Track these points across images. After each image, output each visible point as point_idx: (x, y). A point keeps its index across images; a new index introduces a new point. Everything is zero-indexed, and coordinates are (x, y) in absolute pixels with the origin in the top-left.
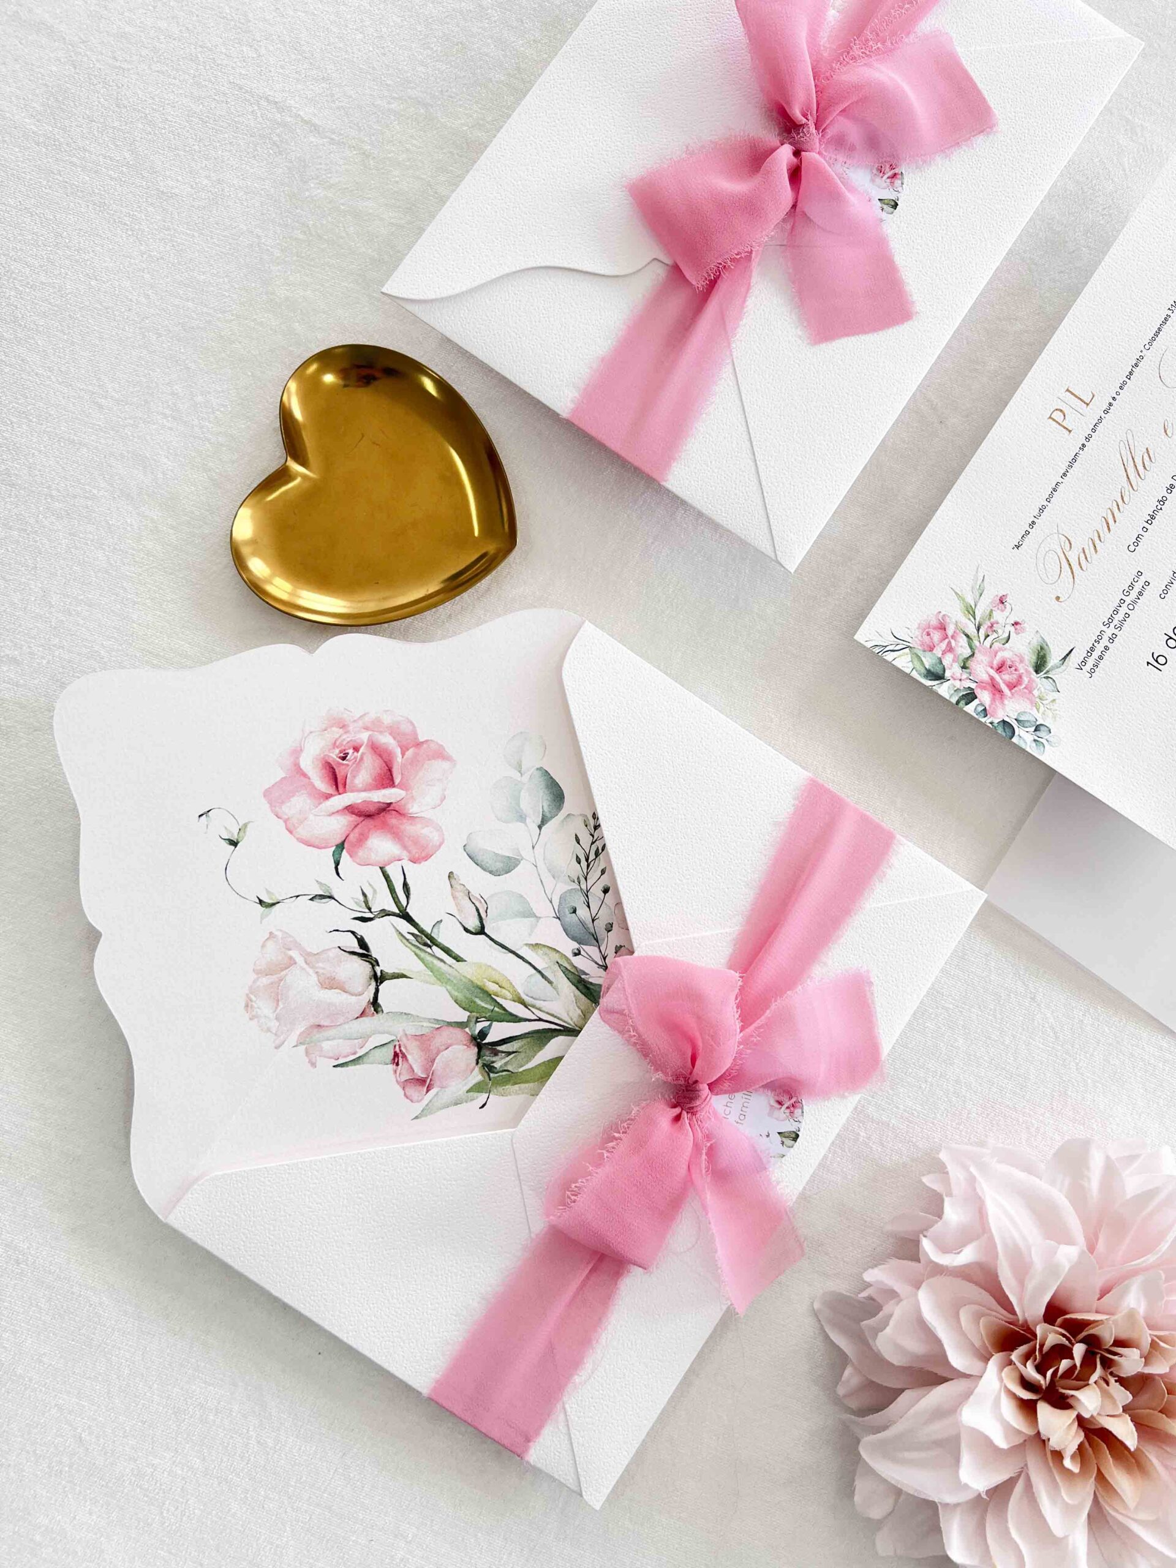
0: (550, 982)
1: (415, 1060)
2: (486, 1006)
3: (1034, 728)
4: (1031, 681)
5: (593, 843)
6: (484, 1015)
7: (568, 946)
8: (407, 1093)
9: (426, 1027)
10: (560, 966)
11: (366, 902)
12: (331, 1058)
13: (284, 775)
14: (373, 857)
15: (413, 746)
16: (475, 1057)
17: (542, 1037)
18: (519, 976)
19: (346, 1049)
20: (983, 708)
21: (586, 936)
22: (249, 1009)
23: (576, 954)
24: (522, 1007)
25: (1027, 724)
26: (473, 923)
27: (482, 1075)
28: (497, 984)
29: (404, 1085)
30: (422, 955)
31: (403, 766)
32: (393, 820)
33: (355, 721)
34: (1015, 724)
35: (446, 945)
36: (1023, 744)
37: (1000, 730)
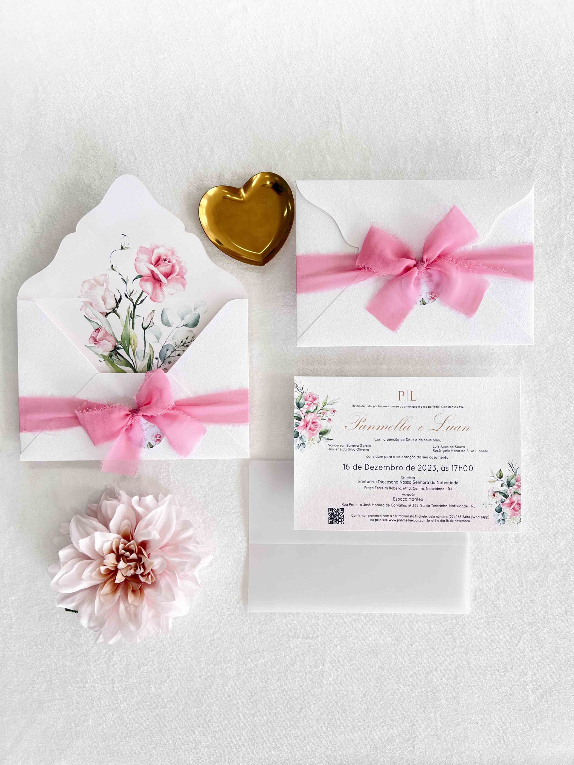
0: (144, 357)
1: (100, 335)
2: (126, 344)
3: (302, 442)
4: (316, 434)
5: (189, 343)
6: (124, 345)
7: (157, 355)
8: (90, 339)
9: (110, 332)
10: (150, 356)
11: (131, 293)
12: (86, 313)
14: (144, 287)
15: (181, 276)
16: (111, 350)
17: (128, 364)
18: (140, 347)
19: (90, 315)
20: (298, 425)
21: (163, 358)
22: (84, 283)
23: (156, 358)
24: (132, 353)
25: (302, 440)
26: (145, 325)
27: (107, 355)
28: (134, 343)
29: (92, 337)
30: (128, 318)
31: (174, 278)
32: (157, 285)
33: (176, 256)
34: (300, 436)
35: (135, 323)
36: (295, 442)
37: (295, 433)
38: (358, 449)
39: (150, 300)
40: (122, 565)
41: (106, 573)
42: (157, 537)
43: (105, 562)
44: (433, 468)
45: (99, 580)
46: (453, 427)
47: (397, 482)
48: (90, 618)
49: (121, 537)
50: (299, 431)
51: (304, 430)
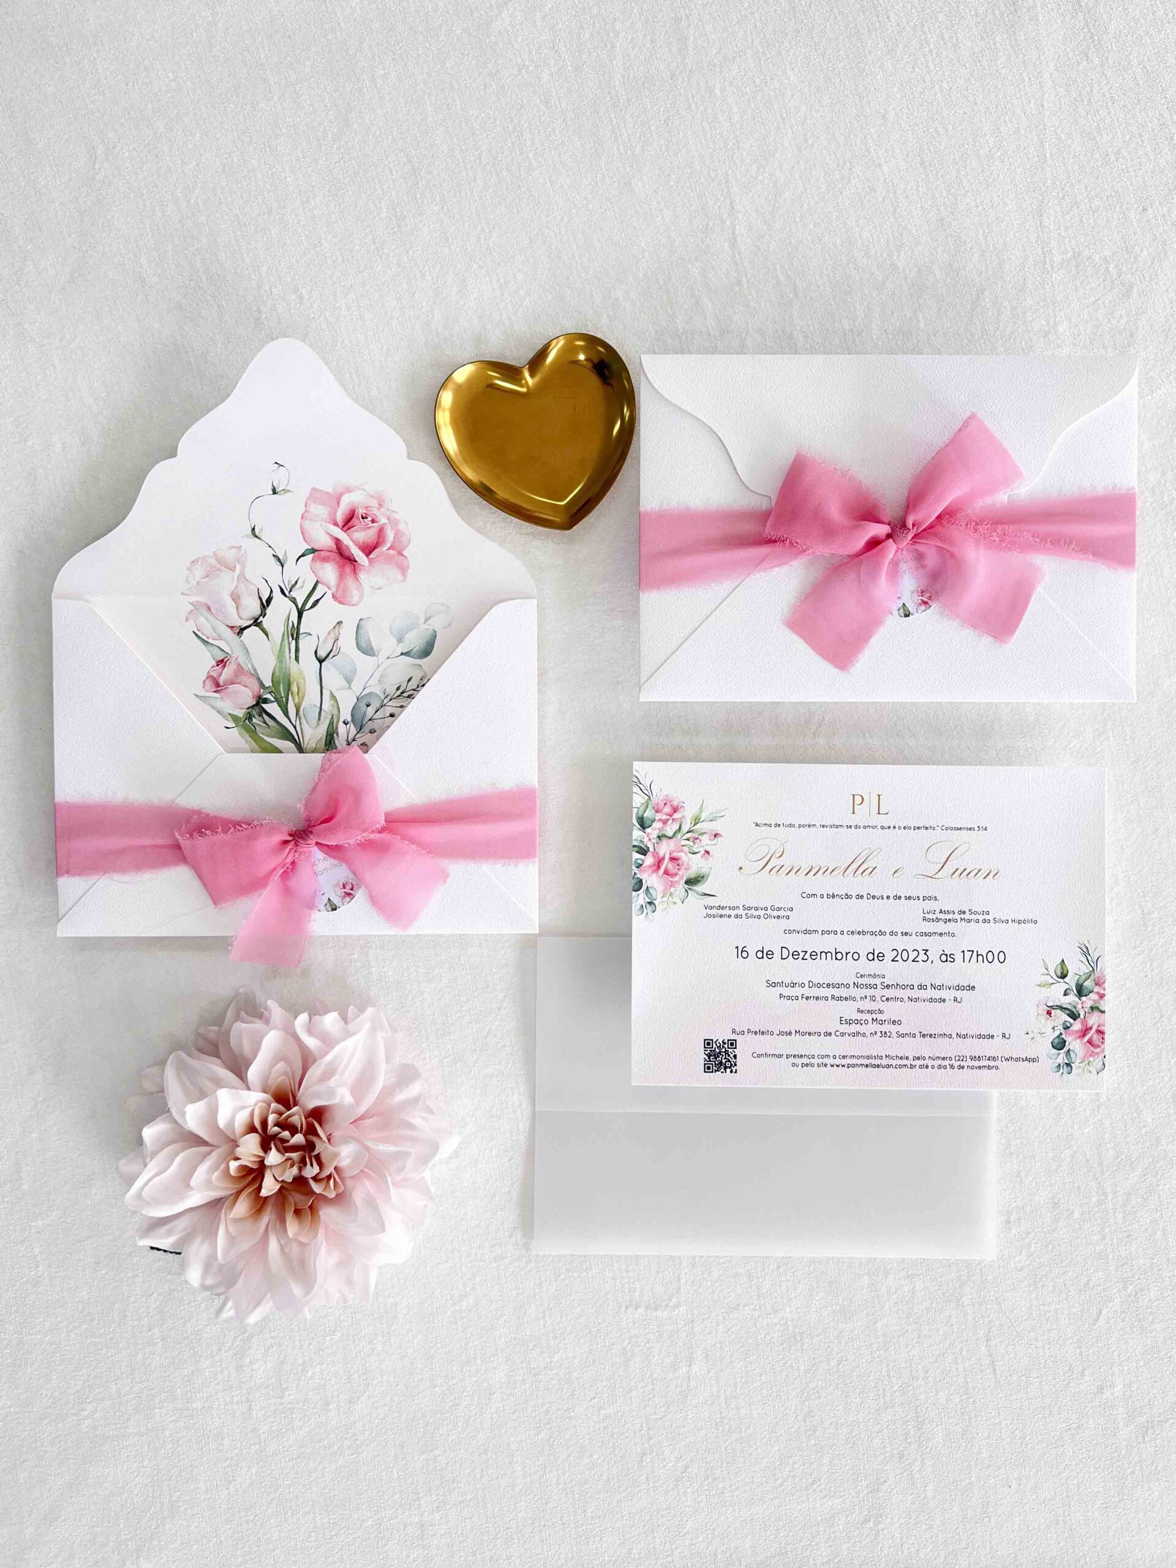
0: (319, 719)
1: (227, 673)
2: (282, 692)
3: (649, 901)
4: (678, 882)
5: (414, 690)
6: (277, 694)
7: (346, 715)
8: (206, 682)
9: (247, 667)
10: (332, 718)
11: (293, 586)
12: (196, 626)
13: (330, 492)
14: (320, 574)
16: (250, 705)
17: (286, 735)
18: (311, 698)
19: (207, 632)
20: (641, 863)
21: (359, 721)
22: (193, 564)
23: (344, 723)
24: (295, 712)
25: (649, 895)
26: (322, 653)
27: (244, 716)
28: (298, 690)
29: (209, 677)
30: (285, 638)
32: (348, 569)
33: (388, 509)
34: (644, 888)
35: (300, 648)
36: (634, 900)
37: (635, 881)
38: (766, 916)
39: (333, 600)
40: (274, 1157)
41: (240, 1175)
42: (349, 1099)
43: (239, 1151)
44: (922, 957)
45: (226, 1188)
46: (965, 869)
47: (847, 986)
48: (207, 1267)
49: (273, 1100)
50: (644, 876)
51: (654, 875)
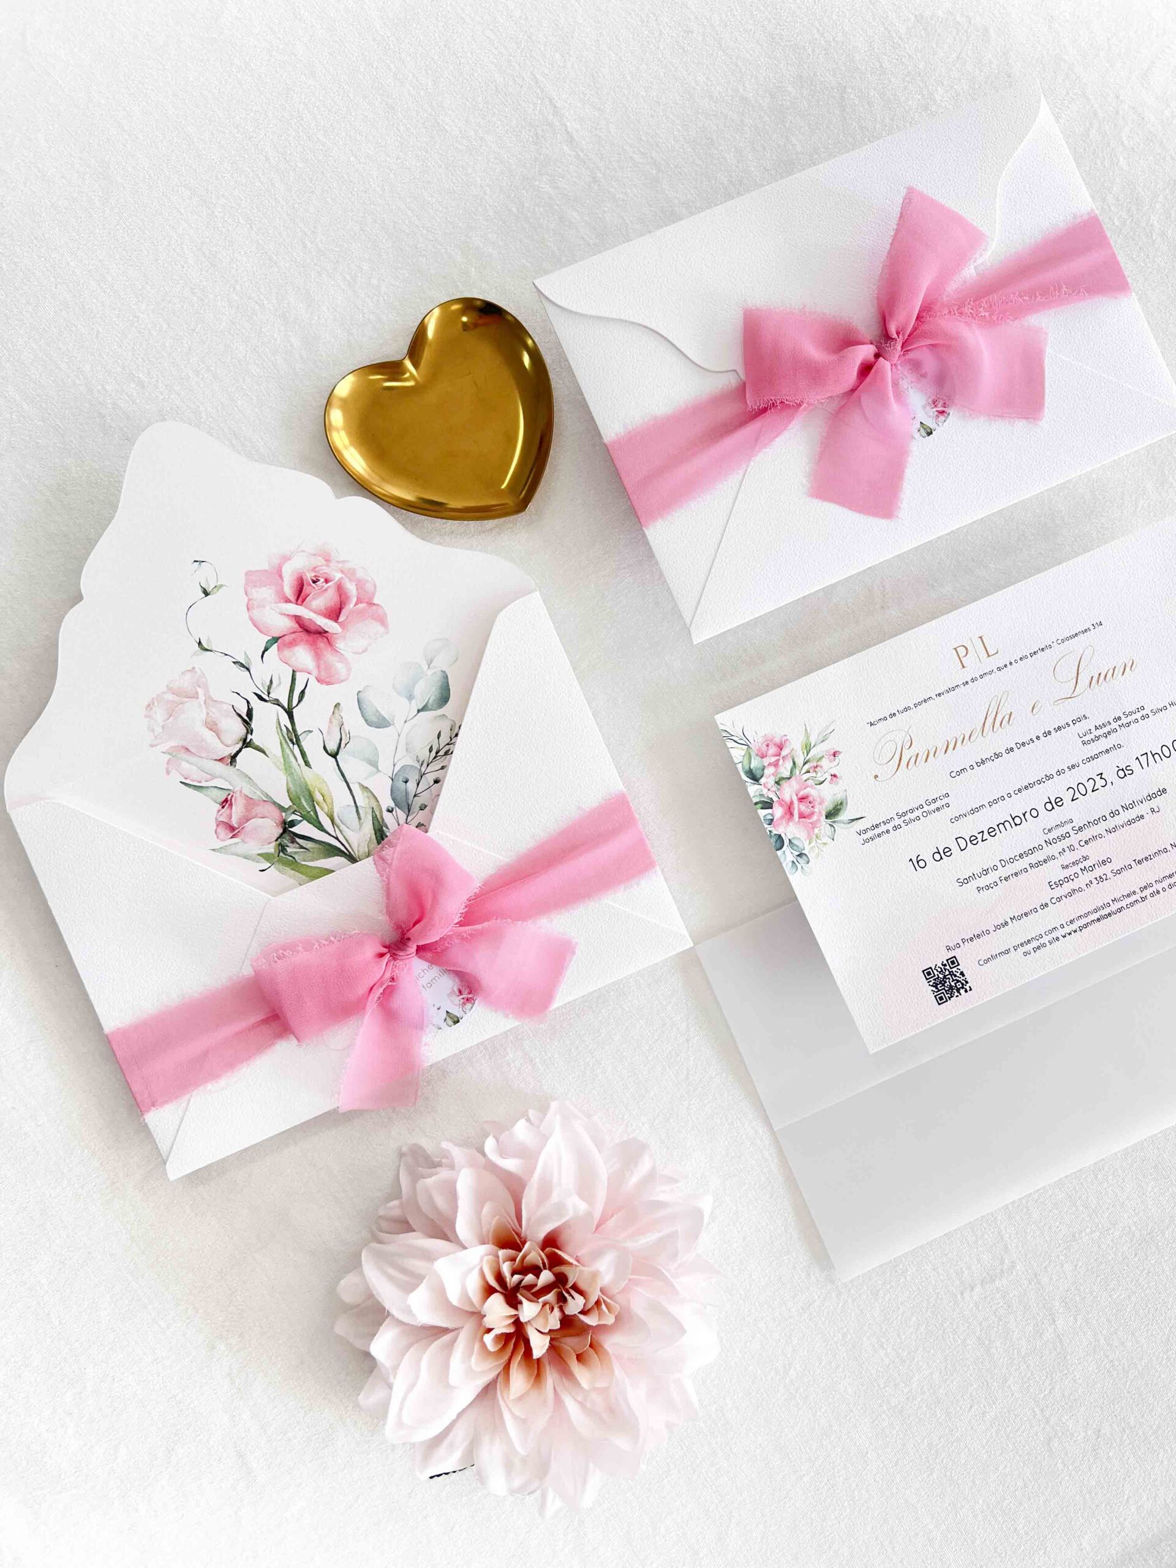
0: (359, 818)
1: (237, 811)
2: (306, 806)
3: (798, 853)
4: (818, 820)
5: (448, 744)
6: (301, 811)
7: (386, 802)
9: (257, 795)
10: (373, 811)
11: (269, 688)
12: (183, 776)
13: (267, 568)
14: (293, 660)
15: (367, 603)
16: (278, 835)
17: (332, 851)
18: (341, 801)
19: (196, 776)
20: (771, 818)
21: (404, 803)
22: (149, 709)
23: (389, 811)
24: (330, 822)
25: (795, 848)
26: (332, 747)
27: (275, 850)
28: (323, 796)
29: (220, 824)
30: (285, 746)
31: (351, 612)
32: (322, 644)
33: (338, 562)
34: (786, 842)
35: (305, 750)
36: (782, 860)
37: (773, 840)
38: (925, 814)
39: (319, 684)
40: (529, 1310)
41: (500, 1346)
42: (582, 1206)
43: (488, 1322)
44: (1100, 783)
45: (491, 1370)
47: (1040, 847)
48: (509, 1466)
49: (496, 1248)
50: (780, 830)
51: (791, 824)
